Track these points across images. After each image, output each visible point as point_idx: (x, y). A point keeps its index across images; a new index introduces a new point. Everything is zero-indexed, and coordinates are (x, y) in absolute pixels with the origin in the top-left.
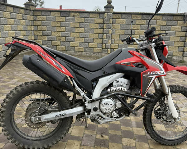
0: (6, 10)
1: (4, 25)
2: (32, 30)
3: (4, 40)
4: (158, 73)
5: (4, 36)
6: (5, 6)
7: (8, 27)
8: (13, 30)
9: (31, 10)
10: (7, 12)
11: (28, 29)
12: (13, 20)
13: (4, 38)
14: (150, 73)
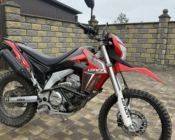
0: (68, 27)
1: (66, 38)
2: (92, 43)
3: (65, 49)
4: (97, 70)
5: (65, 47)
6: (68, 23)
7: (70, 40)
8: (73, 42)
9: (93, 26)
10: (70, 28)
11: (89, 42)
12: (75, 34)
13: (65, 48)
14: (90, 70)
